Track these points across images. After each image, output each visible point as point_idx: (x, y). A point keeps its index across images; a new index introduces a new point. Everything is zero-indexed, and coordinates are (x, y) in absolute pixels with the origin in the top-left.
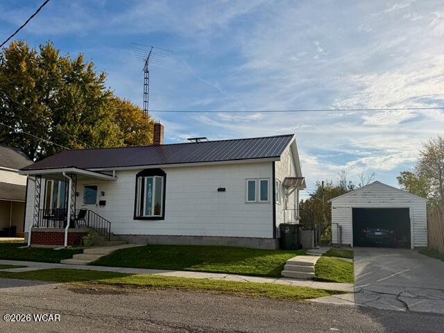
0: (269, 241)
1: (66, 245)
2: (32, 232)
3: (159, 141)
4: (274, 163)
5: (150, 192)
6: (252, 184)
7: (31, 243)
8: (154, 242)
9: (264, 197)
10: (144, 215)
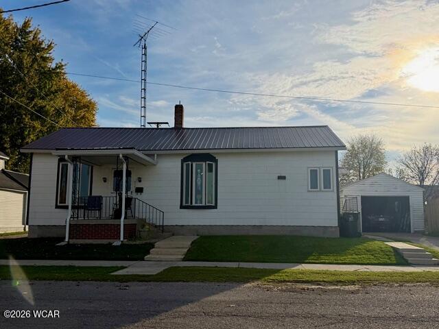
0: (334, 229)
1: (122, 239)
2: (70, 225)
3: (182, 124)
4: (336, 152)
5: (199, 179)
6: (314, 173)
7: (69, 238)
8: (206, 233)
9: (327, 185)
10: (194, 204)
